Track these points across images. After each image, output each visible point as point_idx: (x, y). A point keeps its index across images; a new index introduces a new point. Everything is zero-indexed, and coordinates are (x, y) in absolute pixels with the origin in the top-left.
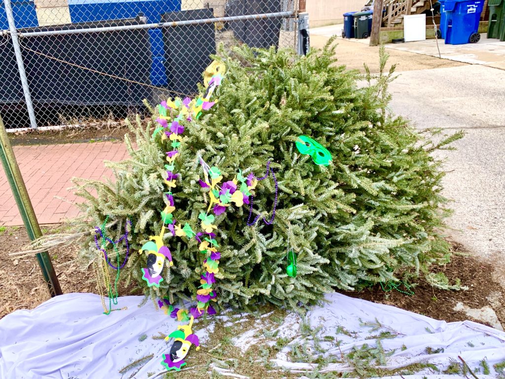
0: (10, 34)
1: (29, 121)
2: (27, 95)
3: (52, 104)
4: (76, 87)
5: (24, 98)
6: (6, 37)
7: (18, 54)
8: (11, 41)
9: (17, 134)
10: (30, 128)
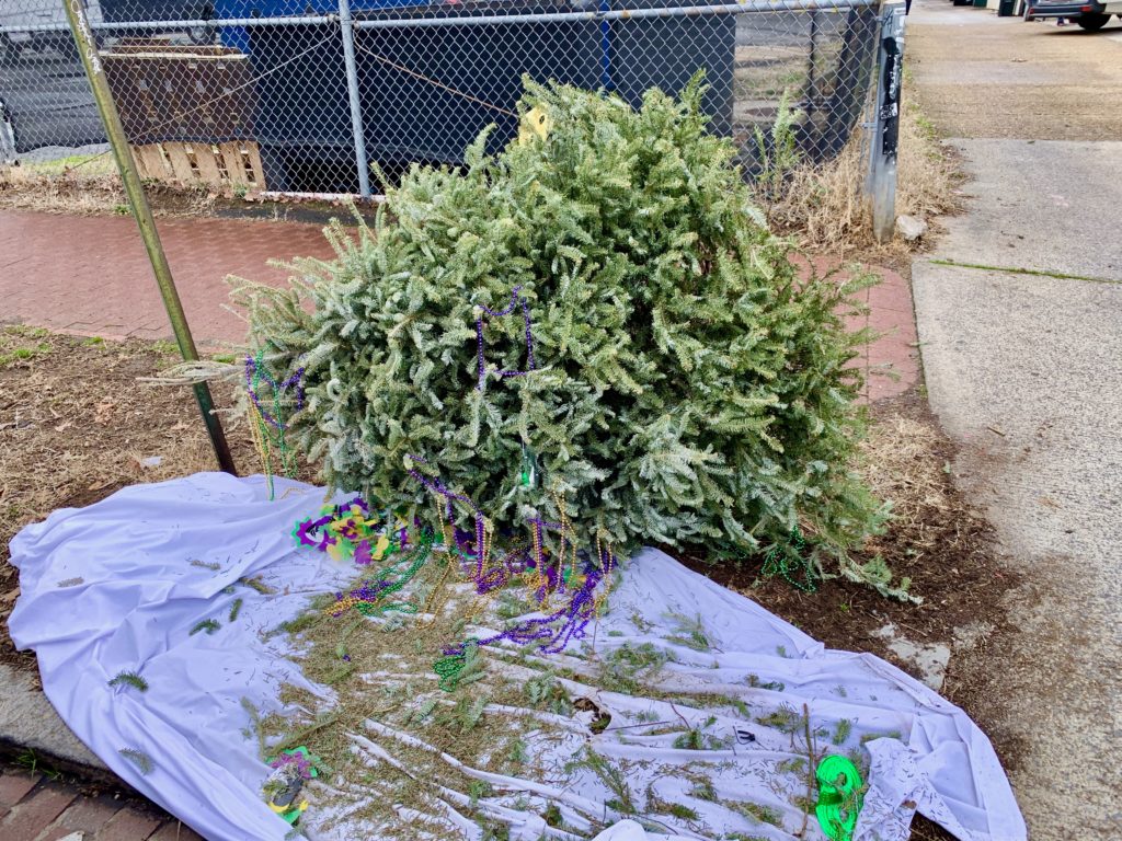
0: (338, 22)
1: (357, 183)
2: (358, 134)
3: (397, 155)
4: (438, 127)
5: (353, 139)
6: (332, 27)
7: (349, 59)
8: (340, 34)
9: (336, 204)
10: (358, 196)
